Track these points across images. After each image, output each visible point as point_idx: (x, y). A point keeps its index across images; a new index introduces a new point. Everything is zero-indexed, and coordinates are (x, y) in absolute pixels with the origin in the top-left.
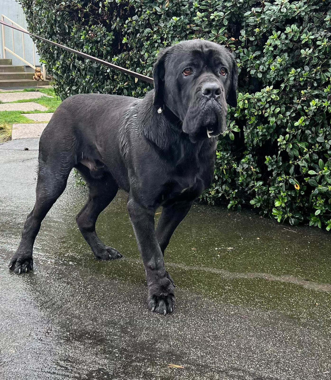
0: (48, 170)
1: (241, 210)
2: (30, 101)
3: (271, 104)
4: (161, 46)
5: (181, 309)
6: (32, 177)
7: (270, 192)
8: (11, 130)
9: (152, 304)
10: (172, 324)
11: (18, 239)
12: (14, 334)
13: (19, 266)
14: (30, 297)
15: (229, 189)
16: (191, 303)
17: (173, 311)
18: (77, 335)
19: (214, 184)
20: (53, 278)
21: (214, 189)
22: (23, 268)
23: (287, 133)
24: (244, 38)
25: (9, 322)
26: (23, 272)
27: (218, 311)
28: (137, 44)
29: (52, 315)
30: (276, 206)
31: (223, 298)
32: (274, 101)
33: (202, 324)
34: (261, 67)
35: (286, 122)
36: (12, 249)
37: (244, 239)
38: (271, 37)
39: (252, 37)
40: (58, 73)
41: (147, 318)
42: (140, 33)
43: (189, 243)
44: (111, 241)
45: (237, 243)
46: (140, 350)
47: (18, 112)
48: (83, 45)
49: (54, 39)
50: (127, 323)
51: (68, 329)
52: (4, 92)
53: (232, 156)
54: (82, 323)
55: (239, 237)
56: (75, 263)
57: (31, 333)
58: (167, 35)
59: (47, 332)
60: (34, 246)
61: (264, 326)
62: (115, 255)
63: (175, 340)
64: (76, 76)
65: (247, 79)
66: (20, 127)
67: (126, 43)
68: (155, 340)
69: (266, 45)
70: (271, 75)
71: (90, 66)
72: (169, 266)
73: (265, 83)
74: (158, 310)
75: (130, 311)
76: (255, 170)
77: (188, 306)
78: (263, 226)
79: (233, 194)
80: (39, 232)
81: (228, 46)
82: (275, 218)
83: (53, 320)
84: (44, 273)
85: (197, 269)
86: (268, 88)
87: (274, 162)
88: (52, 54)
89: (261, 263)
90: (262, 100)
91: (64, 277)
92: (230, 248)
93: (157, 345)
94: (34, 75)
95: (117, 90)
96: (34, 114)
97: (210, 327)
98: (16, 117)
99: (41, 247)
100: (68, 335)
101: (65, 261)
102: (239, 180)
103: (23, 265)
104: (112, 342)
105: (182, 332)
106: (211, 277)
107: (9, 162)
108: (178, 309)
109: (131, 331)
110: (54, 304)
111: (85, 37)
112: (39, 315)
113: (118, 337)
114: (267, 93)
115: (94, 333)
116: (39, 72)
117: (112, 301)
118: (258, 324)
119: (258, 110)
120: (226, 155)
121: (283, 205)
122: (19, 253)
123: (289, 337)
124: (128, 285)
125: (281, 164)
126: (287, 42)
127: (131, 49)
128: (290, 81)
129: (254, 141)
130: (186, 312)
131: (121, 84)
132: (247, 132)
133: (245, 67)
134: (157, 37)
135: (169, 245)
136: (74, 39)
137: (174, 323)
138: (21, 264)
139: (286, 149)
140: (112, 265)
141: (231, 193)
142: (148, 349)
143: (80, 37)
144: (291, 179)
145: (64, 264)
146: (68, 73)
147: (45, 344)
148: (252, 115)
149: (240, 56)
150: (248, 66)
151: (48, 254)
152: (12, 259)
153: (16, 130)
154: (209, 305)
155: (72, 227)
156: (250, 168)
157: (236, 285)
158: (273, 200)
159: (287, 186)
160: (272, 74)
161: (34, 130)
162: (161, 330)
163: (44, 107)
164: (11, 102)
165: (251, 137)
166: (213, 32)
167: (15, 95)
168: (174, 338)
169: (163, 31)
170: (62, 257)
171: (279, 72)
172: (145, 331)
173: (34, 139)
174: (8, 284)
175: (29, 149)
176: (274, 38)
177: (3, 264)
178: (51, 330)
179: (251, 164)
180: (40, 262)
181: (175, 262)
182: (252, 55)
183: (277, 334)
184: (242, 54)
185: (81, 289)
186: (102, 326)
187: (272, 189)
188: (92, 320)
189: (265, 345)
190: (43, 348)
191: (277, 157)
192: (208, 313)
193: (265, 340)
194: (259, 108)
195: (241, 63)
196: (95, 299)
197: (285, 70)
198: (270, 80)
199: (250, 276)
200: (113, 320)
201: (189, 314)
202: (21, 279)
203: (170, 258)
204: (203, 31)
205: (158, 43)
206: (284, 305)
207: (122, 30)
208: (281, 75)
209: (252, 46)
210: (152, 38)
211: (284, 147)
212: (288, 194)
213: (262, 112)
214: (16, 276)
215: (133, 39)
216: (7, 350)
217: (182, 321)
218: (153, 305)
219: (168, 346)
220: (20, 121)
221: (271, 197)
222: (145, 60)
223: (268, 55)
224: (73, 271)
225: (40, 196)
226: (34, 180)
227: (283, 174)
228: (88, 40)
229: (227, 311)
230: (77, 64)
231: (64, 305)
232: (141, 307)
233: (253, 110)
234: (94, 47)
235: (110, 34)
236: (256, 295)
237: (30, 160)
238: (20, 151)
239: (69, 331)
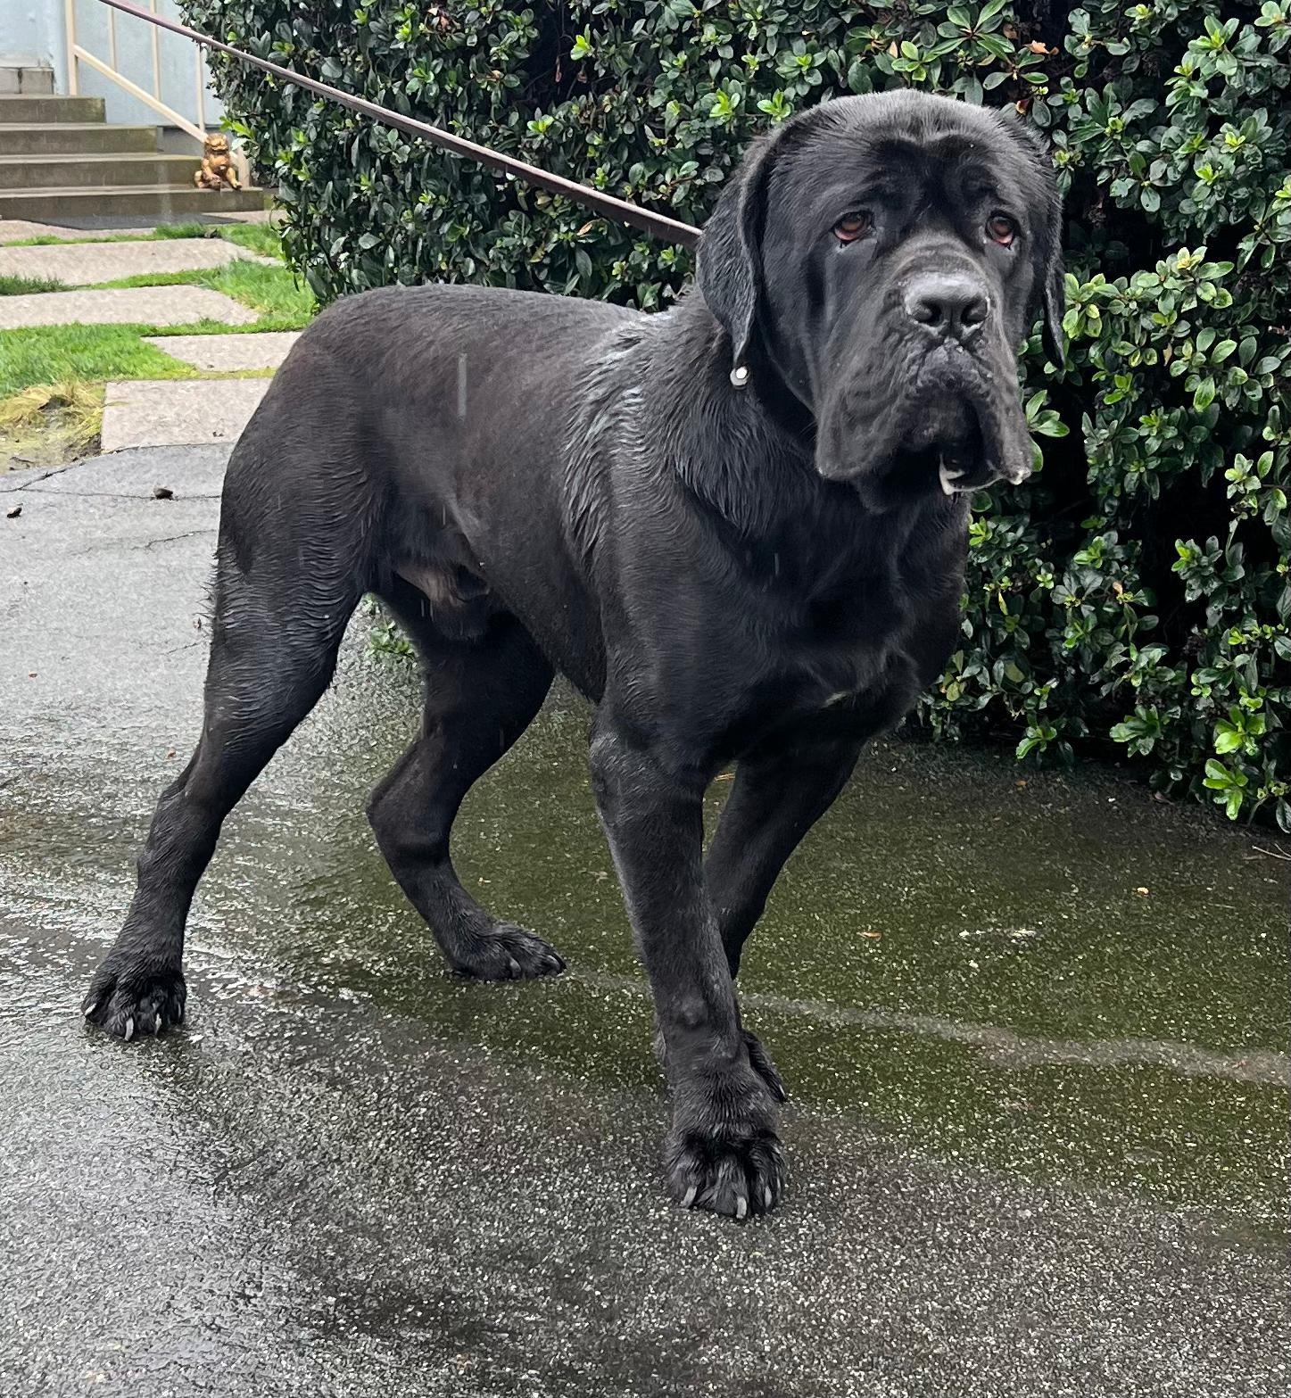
0: (253, 606)
1: (1075, 766)
2: (182, 279)
3: (1199, 323)
4: (734, 73)
5: (811, 1199)
6: (187, 617)
7: (1195, 692)
8: (98, 410)
9: (685, 1173)
10: (770, 1261)
11: (125, 887)
12: (102, 1302)
13: (125, 1006)
14: (170, 1144)
15: (1022, 676)
16: (853, 1171)
17: (774, 1203)
18: (370, 1308)
19: (960, 654)
20: (271, 1060)
21: (959, 678)
22: (144, 1016)
23: (1266, 446)
24: (1085, 46)
25: (83, 1251)
26: (143, 1032)
27: (965, 1207)
28: (632, 62)
29: (261, 1223)
30: (1218, 752)
31: (988, 1150)
32: (1211, 311)
33: (898, 1263)
34: (1157, 168)
35: (1260, 401)
36: (96, 931)
37: (1083, 891)
38: (1200, 42)
39: (1120, 41)
40: (301, 178)
41: (664, 1237)
42: (648, 18)
43: (851, 907)
44: (518, 897)
45: (1051, 908)
46: (634, 1376)
47: (130, 327)
48: (405, 63)
49: (284, 36)
50: (579, 1257)
51: (331, 1282)
52: (71, 238)
53: (1033, 538)
54: (392, 1256)
55: (1059, 884)
56: (365, 995)
57: (173, 1298)
58: (759, 26)
59: (242, 1295)
60: (190, 921)
61: (1159, 1274)
62: (536, 961)
63: (781, 1329)
64: (377, 194)
65: (1096, 216)
66: (140, 396)
67: (585, 58)
68: (698, 1331)
69: (1177, 75)
70: (1197, 204)
71: (434, 151)
72: (764, 1010)
73: (1171, 233)
74: (715, 1197)
75: (593, 1203)
76: (1129, 597)
77: (841, 1185)
78: (1165, 835)
79: (1039, 698)
80: (214, 860)
81: (1015, 77)
82: (1218, 801)
83: (267, 1242)
84: (231, 1036)
85: (881, 1022)
86: (1183, 258)
87: (1210, 564)
88: (273, 98)
89: (1150, 996)
90: (1160, 304)
91: (319, 1055)
92: (1024, 931)
93: (704, 1353)
94: (199, 165)
95: (547, 254)
96: (197, 338)
97: (930, 1275)
98: (122, 352)
99: (223, 925)
100: (332, 1309)
101: (322, 983)
102: (1064, 639)
103: (144, 1003)
104: (514, 1340)
105: (812, 1299)
106: (940, 1058)
107: (90, 550)
108: (798, 1196)
109: (598, 1293)
110: (272, 1173)
111: (412, 32)
112: (208, 1219)
113: (543, 1315)
114: (1182, 278)
115: (442, 1298)
116: (222, 152)
117: (520, 1161)
118: (1133, 1263)
119: (1143, 349)
120: (1011, 536)
121: (1251, 748)
122: (125, 949)
123: (1261, 1322)
124: (585, 1091)
125: (1240, 573)
126: (1265, 62)
127: (609, 83)
128: (1280, 230)
129: (1129, 475)
130: (829, 1212)
131: (564, 229)
132: (1096, 437)
133: (1089, 164)
134: (718, 34)
135: (764, 916)
136: (366, 40)
137: (777, 1259)
138: (136, 1000)
139: (1261, 512)
140: (519, 1003)
141: (1032, 693)
142: (666, 1368)
143: (394, 32)
144: (1283, 638)
145: (315, 999)
146: (343, 178)
147: (232, 1346)
148: (1120, 367)
149: (1066, 118)
150: (1103, 163)
151: (248, 955)
152: (98, 975)
153: (121, 407)
154: (927, 1179)
155: (355, 836)
156: (1111, 589)
157: (1044, 1092)
158: (1207, 726)
159: (1266, 667)
160: (1202, 198)
161: (199, 411)
162: (724, 1286)
163: (244, 307)
164: (100, 286)
165: (1116, 459)
166: (953, 19)
167: (117, 252)
168: (776, 1321)
169: (741, 12)
170: (310, 967)
171: (1230, 190)
172: (656, 1291)
173: (195, 450)
174: (78, 1086)
175: (175, 493)
176: (1210, 49)
177: (58, 997)
178: (259, 1287)
179: (1114, 571)
180: (217, 988)
181: (787, 993)
182: (1120, 115)
183: (1210, 1308)
184: (1075, 112)
185: (388, 1107)
186: (473, 1271)
187: (1204, 679)
188: (434, 1244)
189: (1159, 1356)
190: (224, 1365)
191: (1222, 546)
192: (924, 1213)
193: (1161, 1332)
194: (1148, 339)
195: (1073, 147)
196: (446, 1150)
197: (1255, 183)
198: (1194, 224)
199: (1106, 1053)
200: (521, 1244)
201: (841, 1218)
202: (135, 1062)
203: (769, 974)
204: (911, 13)
205: (722, 59)
206: (1246, 1179)
207: (572, 5)
208: (1238, 200)
209: (1118, 76)
210: (696, 39)
211: (1252, 503)
212: (1273, 704)
213: (1161, 357)
214: (111, 1051)
215: (615, 43)
216: (71, 1372)
217: (811, 1248)
218: (692, 1177)
219: (750, 1359)
220: (139, 372)
221: (1200, 712)
222: (667, 130)
223: (1185, 117)
224: (355, 1029)
225: (219, 716)
226: (194, 631)
227: (1250, 615)
228: (427, 43)
229: (1002, 1205)
230: (378, 141)
231: (315, 1178)
232: (638, 1190)
233: (1123, 348)
234: (453, 74)
235: (518, 19)
236: (1126, 1136)
237: (178, 542)
238: (136, 501)
239: (334, 1292)
